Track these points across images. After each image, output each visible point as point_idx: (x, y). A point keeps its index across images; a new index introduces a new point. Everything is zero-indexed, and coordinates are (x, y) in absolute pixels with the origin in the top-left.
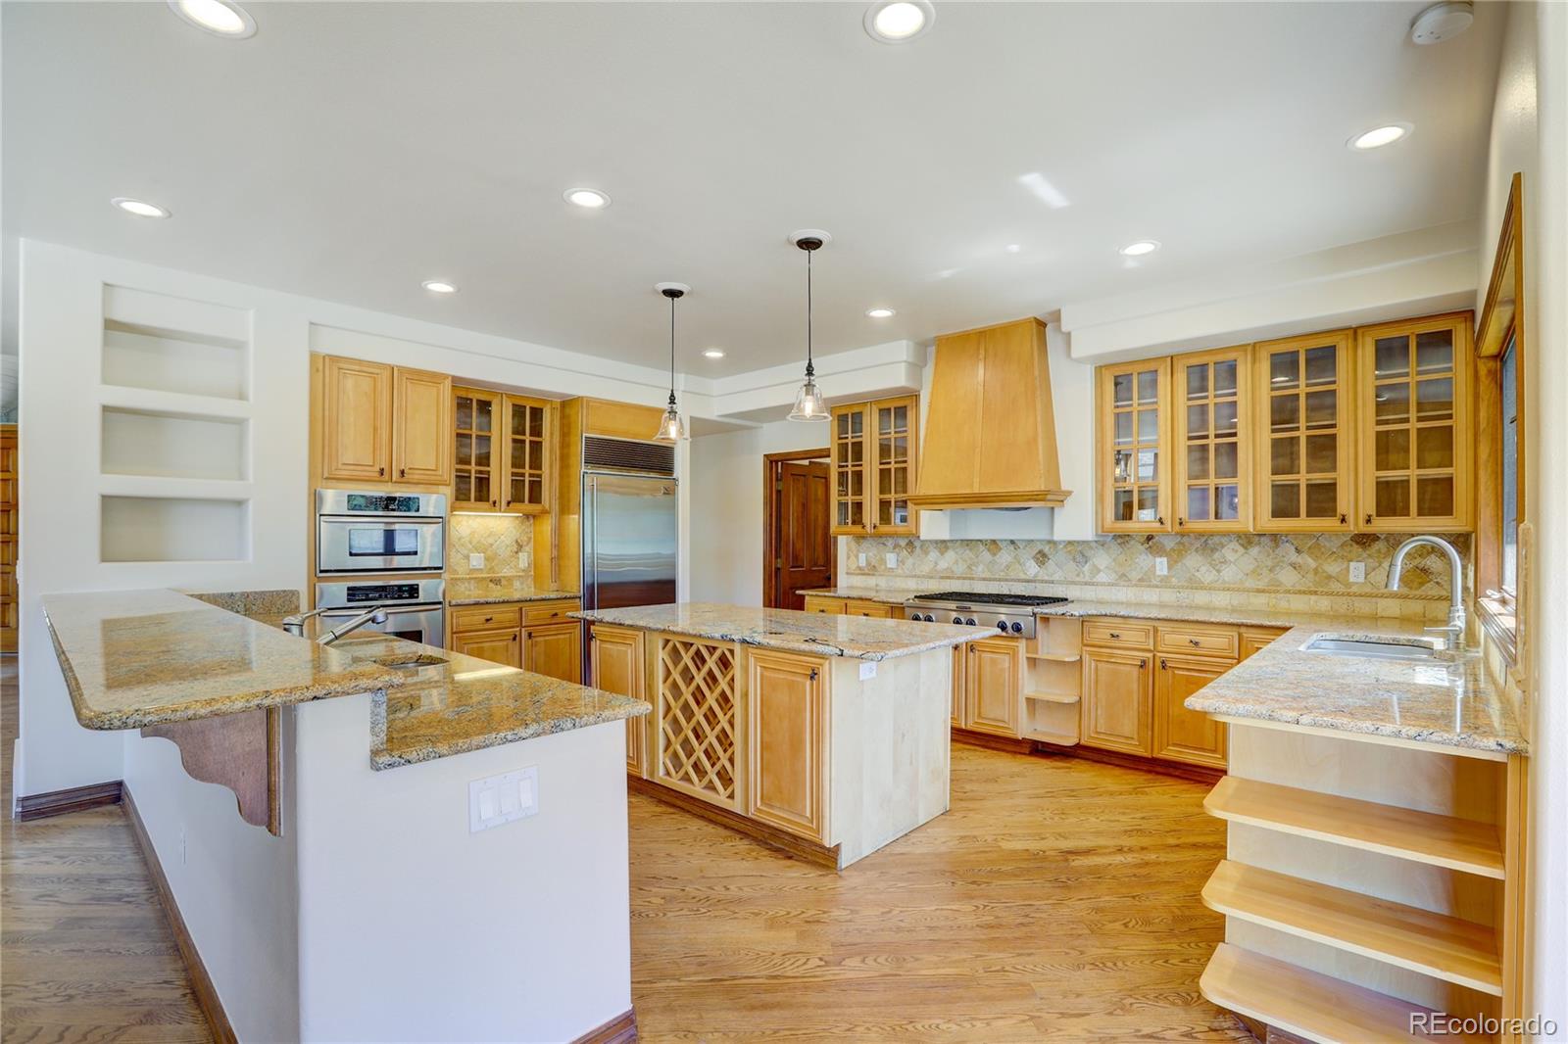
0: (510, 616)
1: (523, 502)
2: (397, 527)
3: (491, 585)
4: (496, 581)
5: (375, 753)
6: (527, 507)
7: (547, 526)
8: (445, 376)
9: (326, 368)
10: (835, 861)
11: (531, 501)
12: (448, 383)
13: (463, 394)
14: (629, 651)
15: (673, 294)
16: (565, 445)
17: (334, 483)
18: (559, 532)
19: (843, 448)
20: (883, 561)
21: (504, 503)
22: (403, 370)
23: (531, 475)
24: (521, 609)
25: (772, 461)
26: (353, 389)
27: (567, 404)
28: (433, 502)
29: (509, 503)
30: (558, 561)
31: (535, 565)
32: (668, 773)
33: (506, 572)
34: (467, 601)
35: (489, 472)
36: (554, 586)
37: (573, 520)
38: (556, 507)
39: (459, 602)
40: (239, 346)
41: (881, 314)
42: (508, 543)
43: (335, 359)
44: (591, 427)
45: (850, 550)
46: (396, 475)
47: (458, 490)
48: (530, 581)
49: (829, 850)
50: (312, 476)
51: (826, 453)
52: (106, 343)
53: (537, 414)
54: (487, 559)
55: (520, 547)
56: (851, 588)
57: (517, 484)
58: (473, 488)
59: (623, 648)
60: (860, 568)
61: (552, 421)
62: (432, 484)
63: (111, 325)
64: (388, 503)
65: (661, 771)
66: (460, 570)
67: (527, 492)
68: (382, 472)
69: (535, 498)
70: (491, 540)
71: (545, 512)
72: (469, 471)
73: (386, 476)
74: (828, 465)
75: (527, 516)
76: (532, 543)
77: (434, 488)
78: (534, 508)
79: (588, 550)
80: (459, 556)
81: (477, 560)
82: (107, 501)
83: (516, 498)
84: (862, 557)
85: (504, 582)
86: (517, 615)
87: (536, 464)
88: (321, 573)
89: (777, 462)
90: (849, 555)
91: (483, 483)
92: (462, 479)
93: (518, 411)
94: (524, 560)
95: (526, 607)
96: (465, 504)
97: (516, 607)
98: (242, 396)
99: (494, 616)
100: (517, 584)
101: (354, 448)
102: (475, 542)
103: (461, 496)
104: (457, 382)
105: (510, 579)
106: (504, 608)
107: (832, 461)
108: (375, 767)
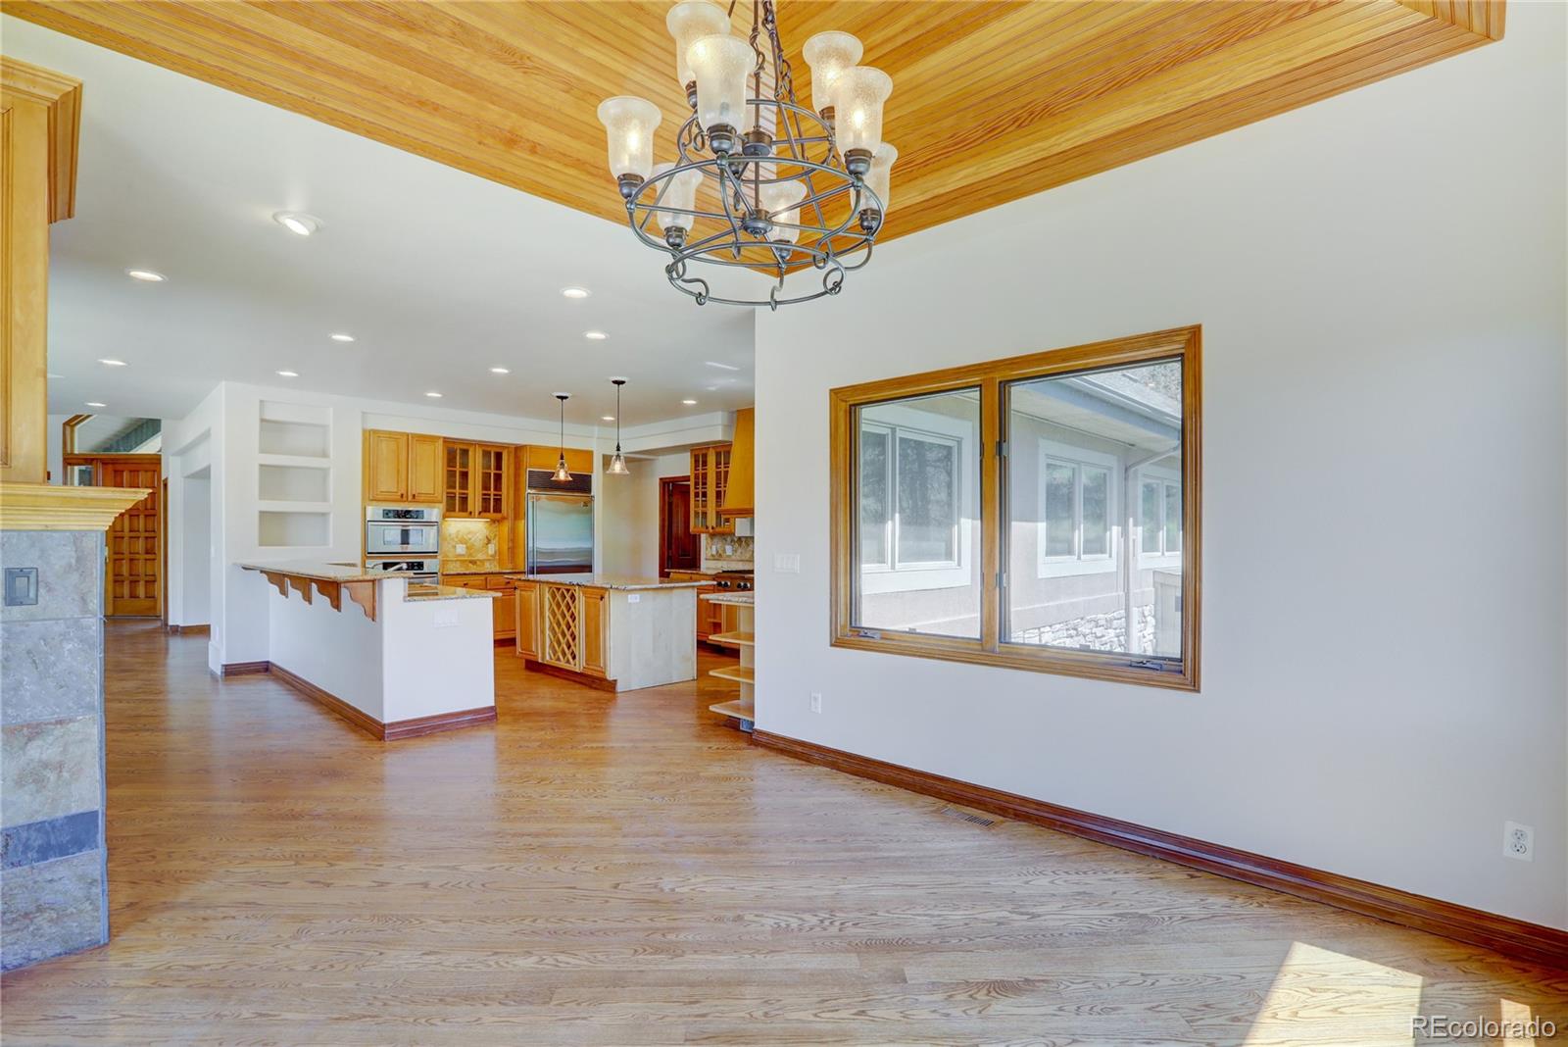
0: (479, 582)
1: (489, 511)
2: (410, 528)
3: (470, 565)
4: (473, 562)
5: (404, 597)
6: (492, 515)
7: (505, 527)
8: (439, 437)
9: (371, 437)
10: (614, 688)
11: (494, 511)
12: (441, 442)
13: (451, 445)
14: (533, 596)
15: (562, 398)
16: (517, 475)
17: (374, 503)
18: (513, 531)
19: (697, 476)
20: (724, 551)
21: (477, 513)
22: (414, 436)
23: (495, 495)
24: (486, 579)
25: (665, 483)
26: (385, 448)
27: (518, 450)
28: (433, 513)
29: (480, 513)
30: (513, 550)
31: (499, 552)
32: (551, 658)
33: (480, 556)
34: (452, 572)
35: (467, 494)
36: (510, 566)
37: (521, 524)
38: (511, 514)
39: (448, 573)
40: (324, 427)
41: (690, 402)
42: (480, 537)
43: (375, 432)
44: (531, 465)
45: (708, 543)
46: (410, 498)
47: (448, 504)
48: (496, 563)
49: (609, 682)
50: (363, 499)
51: (687, 478)
52: (261, 429)
53: (499, 456)
54: (467, 548)
55: (489, 541)
56: (708, 568)
57: (486, 501)
58: (457, 505)
59: (529, 593)
60: (713, 555)
61: (508, 460)
62: (431, 501)
63: (262, 420)
64: (406, 514)
65: (548, 658)
66: (450, 555)
67: (492, 506)
68: (402, 495)
69: (498, 509)
70: (470, 536)
71: (504, 518)
72: (455, 494)
73: (405, 499)
74: (689, 485)
75: (494, 521)
76: (497, 538)
77: (433, 504)
78: (498, 516)
79: (530, 545)
80: (450, 546)
81: (461, 549)
82: (262, 513)
83: (485, 509)
84: (714, 548)
85: (478, 563)
86: (484, 582)
87: (498, 487)
88: (368, 555)
89: (668, 483)
90: (707, 547)
91: (464, 500)
92: (451, 498)
93: (486, 454)
94: (491, 549)
95: (489, 578)
96: (452, 514)
97: (483, 578)
98: (324, 454)
99: (469, 582)
100: (487, 565)
101: (387, 484)
102: (460, 537)
103: (450, 509)
104: (446, 440)
105: (482, 561)
106: (476, 577)
107: (691, 483)
108: (405, 601)
